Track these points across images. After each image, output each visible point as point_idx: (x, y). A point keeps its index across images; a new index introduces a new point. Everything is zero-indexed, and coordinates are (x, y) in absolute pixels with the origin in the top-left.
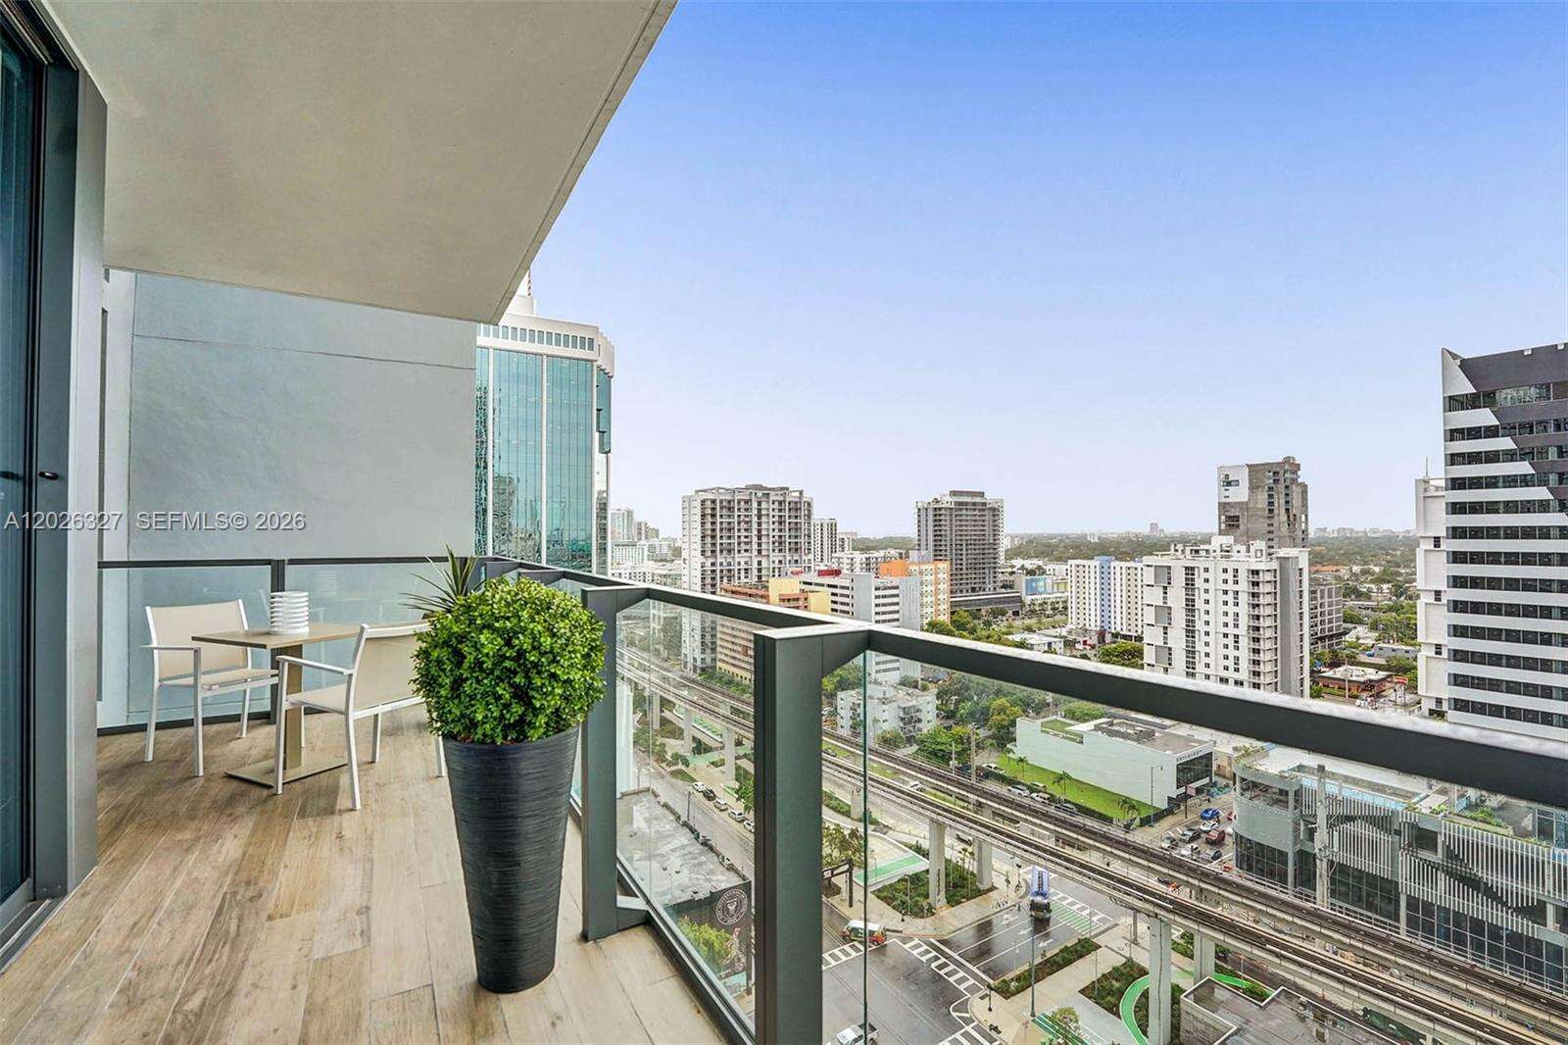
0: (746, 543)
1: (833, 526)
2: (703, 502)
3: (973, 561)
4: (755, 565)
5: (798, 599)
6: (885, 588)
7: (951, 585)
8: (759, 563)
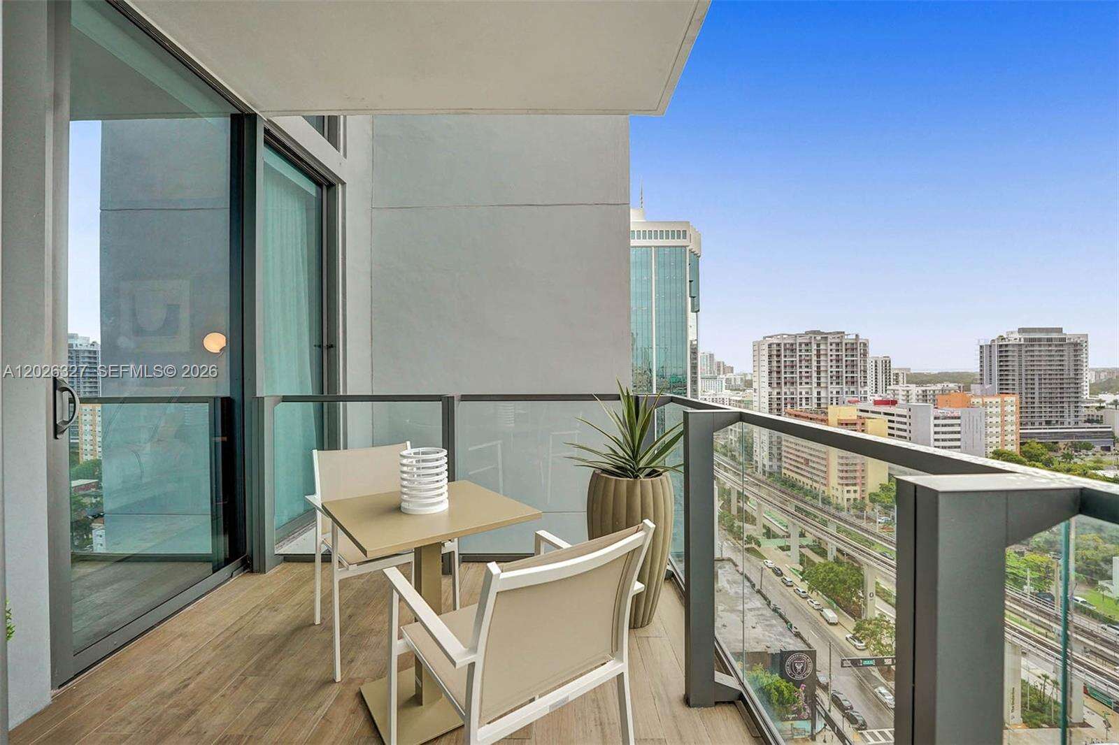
0: (807, 377)
1: (887, 363)
2: (770, 346)
3: (1048, 395)
4: (815, 395)
5: (855, 424)
6: (945, 418)
7: (1021, 417)
8: (819, 393)
